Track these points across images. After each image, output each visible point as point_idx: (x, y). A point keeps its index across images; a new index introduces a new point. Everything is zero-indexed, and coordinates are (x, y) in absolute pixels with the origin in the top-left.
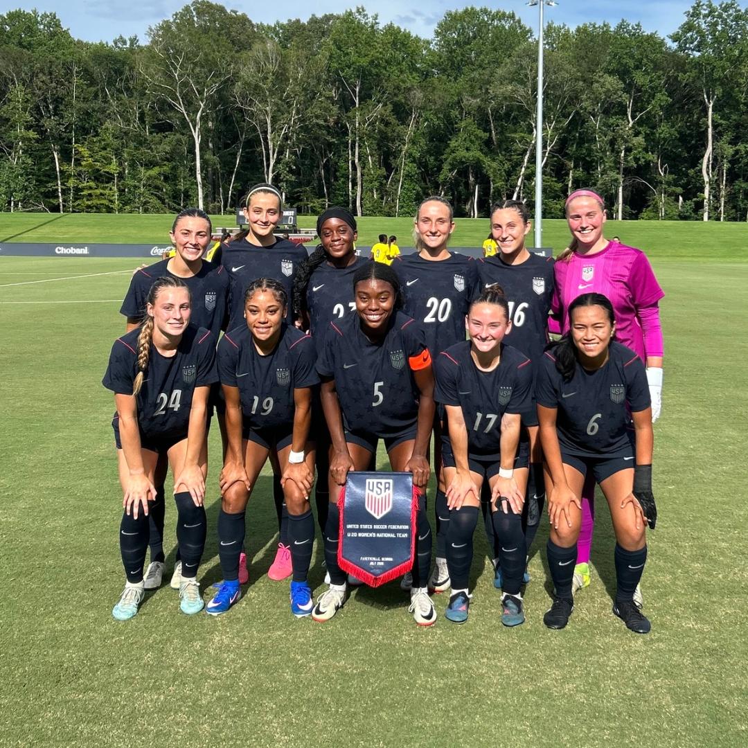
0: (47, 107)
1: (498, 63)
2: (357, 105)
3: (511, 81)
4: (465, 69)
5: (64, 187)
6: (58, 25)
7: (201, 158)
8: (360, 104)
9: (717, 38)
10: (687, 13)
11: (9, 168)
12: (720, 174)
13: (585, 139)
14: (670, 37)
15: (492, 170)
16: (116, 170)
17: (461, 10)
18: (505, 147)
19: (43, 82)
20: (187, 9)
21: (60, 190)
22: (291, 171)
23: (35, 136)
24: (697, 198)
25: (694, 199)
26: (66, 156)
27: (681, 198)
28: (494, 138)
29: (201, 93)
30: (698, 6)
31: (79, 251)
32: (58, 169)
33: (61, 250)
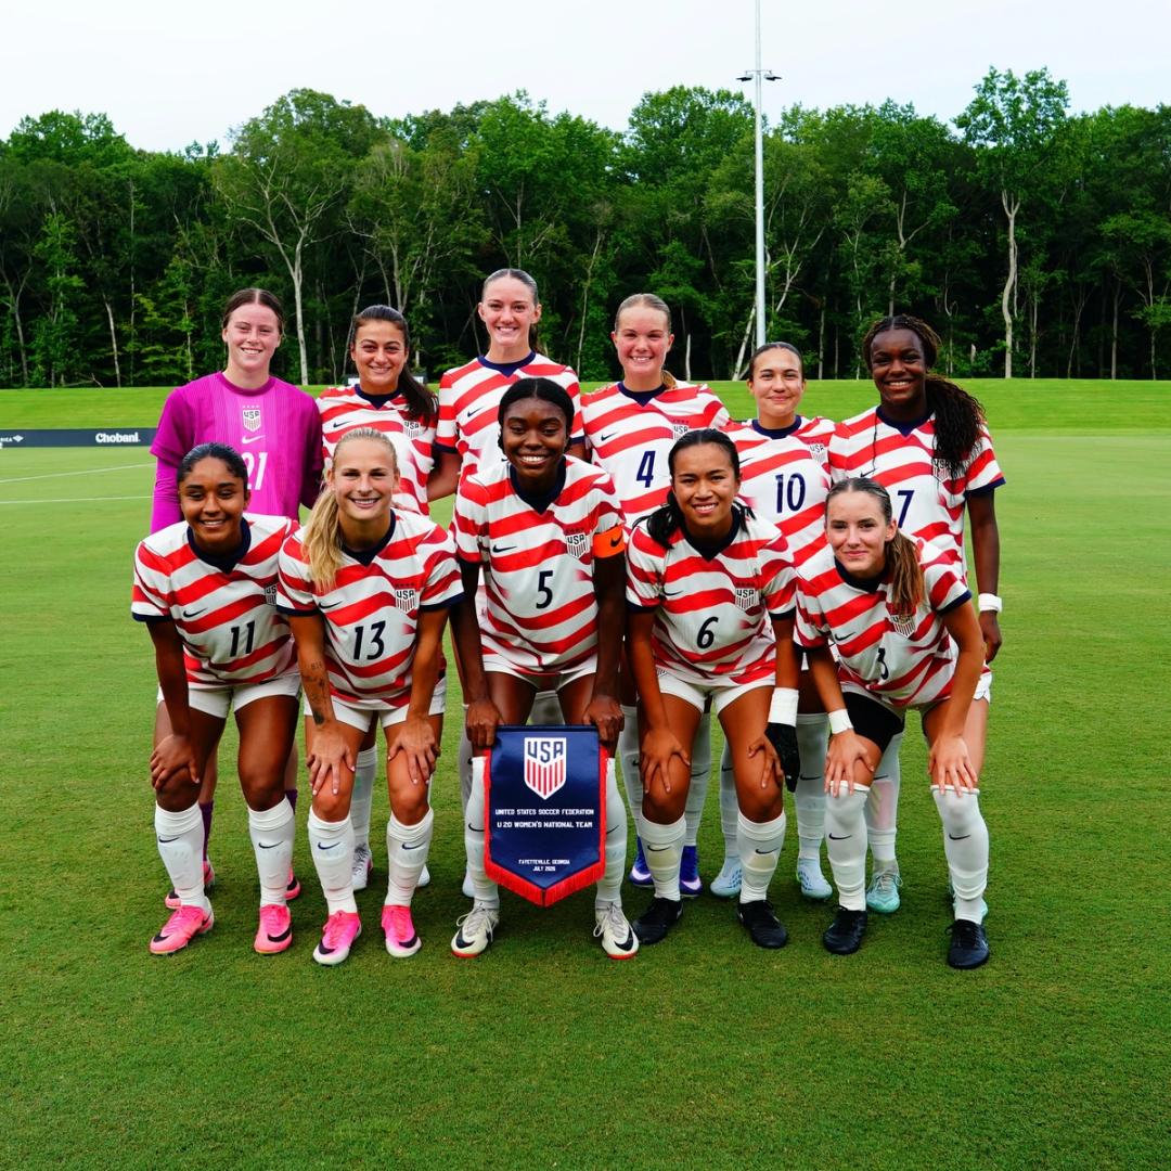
0: (96, 242)
1: (715, 162)
2: (519, 227)
3: (733, 187)
4: (670, 172)
5: (120, 353)
6: (109, 128)
7: (303, 307)
8: (522, 224)
9: (1020, 121)
10: (978, 88)
11: (47, 328)
12: (1028, 314)
13: (839, 267)
14: (955, 121)
15: (709, 313)
16: (189, 326)
17: (665, 90)
18: (728, 279)
19: (88, 208)
20: (282, 101)
21: (116, 358)
22: (427, 322)
23: (80, 285)
24: (996, 346)
25: (992, 349)
26: (123, 310)
27: (974, 347)
28: (712, 267)
29: (301, 217)
30: (993, 77)
31: (127, 438)
32: (112, 328)
33: (103, 438)
